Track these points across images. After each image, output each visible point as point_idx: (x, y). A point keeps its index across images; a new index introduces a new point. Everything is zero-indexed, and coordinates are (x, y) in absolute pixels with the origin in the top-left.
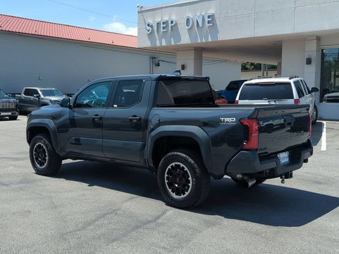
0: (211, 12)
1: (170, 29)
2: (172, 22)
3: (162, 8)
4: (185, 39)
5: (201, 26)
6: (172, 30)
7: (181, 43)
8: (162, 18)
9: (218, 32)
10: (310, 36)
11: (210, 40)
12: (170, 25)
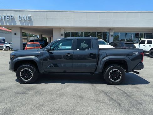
0: (30, 15)
1: (11, 19)
2: (12, 17)
3: (6, 11)
4: (18, 24)
5: (26, 20)
6: (12, 19)
7: (17, 25)
8: (6, 14)
9: (33, 23)
10: (62, 28)
11: (29, 25)
12: (11, 18)
